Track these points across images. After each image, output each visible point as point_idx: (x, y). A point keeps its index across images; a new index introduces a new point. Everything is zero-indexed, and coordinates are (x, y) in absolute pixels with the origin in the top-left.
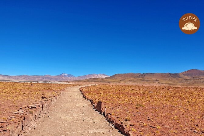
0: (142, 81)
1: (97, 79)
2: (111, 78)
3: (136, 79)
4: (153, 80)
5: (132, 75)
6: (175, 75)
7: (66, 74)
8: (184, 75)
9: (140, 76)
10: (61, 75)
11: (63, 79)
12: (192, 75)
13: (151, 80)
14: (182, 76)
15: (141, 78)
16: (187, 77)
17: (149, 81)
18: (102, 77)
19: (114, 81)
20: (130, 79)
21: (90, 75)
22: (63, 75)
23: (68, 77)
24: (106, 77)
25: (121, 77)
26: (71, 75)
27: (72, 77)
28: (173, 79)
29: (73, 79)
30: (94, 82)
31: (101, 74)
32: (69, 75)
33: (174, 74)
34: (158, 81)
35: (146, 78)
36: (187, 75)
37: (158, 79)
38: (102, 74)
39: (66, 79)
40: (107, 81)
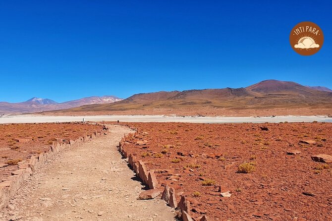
0: (183, 104)
1: (100, 105)
2: (127, 102)
3: (171, 102)
4: (202, 101)
5: (164, 95)
6: (239, 92)
7: (39, 99)
8: (252, 90)
9: (178, 95)
10: (29, 102)
11: (33, 108)
12: (266, 89)
13: (197, 101)
14: (250, 92)
15: (181, 100)
16: (259, 94)
17: (195, 103)
18: (109, 100)
19: (131, 107)
20: (161, 102)
21: (86, 99)
22: (33, 100)
23: (45, 103)
24: (117, 100)
25: (144, 99)
26: (49, 100)
27: (51, 103)
28: (237, 98)
29: (53, 107)
30: (95, 111)
31: (107, 97)
32: (45, 101)
33: (237, 90)
34: (210, 102)
35: (189, 98)
36: (258, 90)
37: (210, 100)
38: (109, 96)
39: (40, 109)
40: (119, 108)
